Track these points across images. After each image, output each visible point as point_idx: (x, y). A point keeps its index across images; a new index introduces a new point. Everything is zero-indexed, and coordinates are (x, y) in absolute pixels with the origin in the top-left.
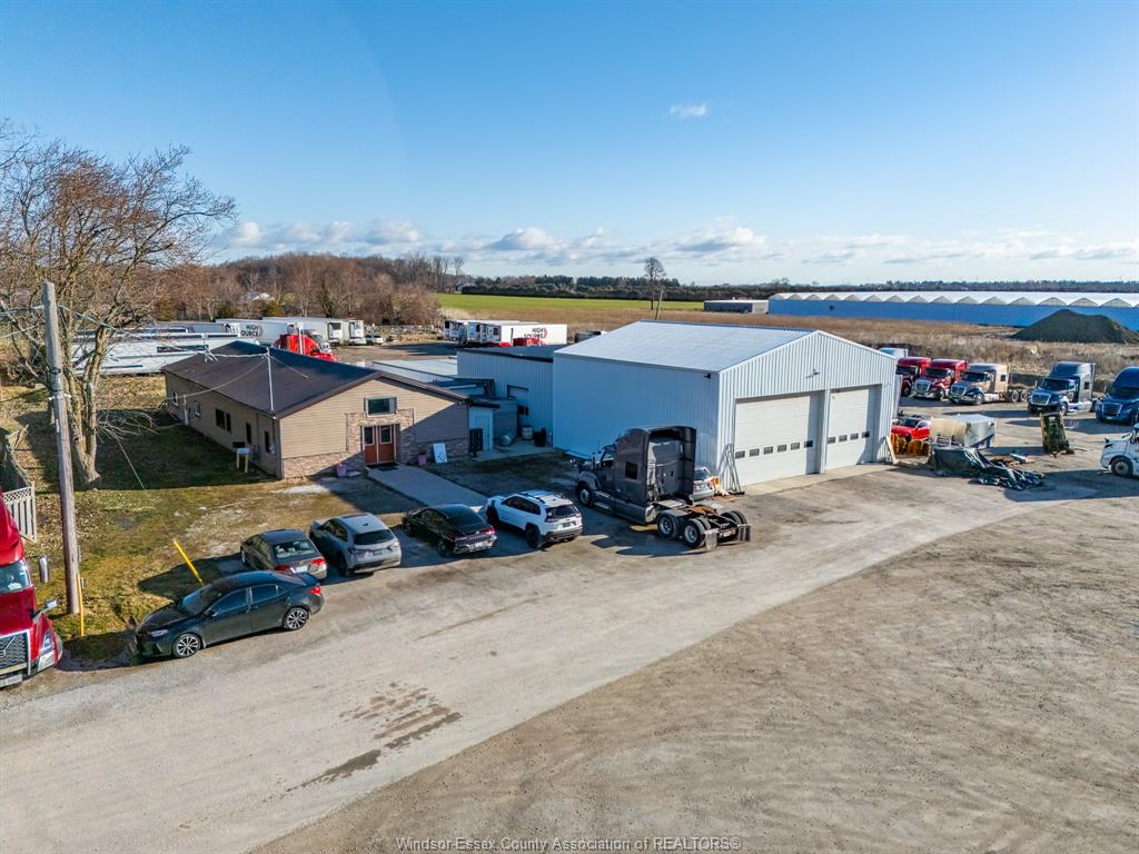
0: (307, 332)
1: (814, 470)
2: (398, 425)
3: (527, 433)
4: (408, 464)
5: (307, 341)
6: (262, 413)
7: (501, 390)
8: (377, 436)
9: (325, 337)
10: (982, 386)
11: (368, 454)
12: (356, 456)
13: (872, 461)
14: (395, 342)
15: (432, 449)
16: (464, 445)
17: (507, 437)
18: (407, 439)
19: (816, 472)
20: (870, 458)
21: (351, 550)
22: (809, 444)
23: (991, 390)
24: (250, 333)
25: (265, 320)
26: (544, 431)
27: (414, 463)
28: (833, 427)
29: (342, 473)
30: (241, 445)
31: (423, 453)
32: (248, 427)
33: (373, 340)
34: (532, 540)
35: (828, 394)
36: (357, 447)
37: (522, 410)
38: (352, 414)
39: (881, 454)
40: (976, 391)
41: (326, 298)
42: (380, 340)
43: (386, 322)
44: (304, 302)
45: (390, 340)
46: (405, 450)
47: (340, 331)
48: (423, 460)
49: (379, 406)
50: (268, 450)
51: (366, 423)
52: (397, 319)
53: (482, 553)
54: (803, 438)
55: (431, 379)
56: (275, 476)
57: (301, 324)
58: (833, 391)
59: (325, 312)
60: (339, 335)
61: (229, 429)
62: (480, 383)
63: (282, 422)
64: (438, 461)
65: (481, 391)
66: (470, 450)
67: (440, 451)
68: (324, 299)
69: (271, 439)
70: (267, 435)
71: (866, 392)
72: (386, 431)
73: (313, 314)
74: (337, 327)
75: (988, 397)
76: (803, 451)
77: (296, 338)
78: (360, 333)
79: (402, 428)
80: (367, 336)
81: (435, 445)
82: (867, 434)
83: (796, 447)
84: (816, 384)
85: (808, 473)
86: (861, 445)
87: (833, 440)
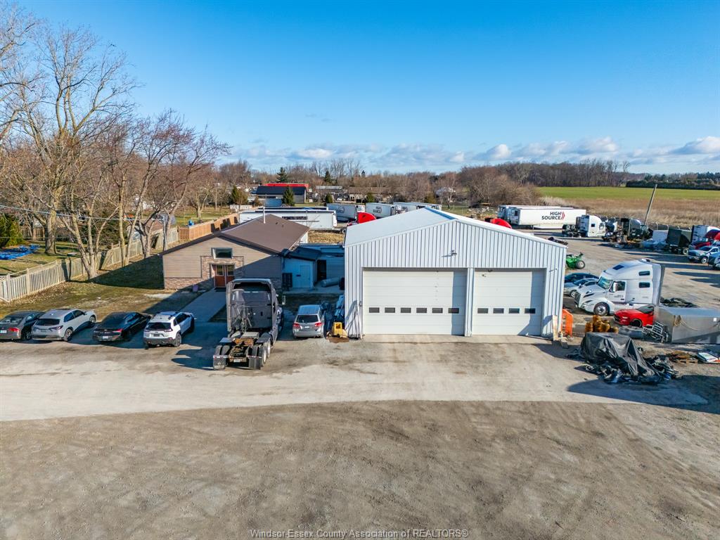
1: (459, 331)
8: (224, 270)
13: (540, 335)
18: (239, 275)
19: (462, 335)
20: (534, 332)
22: (454, 311)
29: (195, 290)
35: (470, 272)
36: (207, 276)
38: (205, 256)
39: (546, 330)
49: (223, 253)
51: (213, 262)
54: (447, 303)
56: (160, 286)
58: (478, 270)
63: (164, 257)
66: (283, 286)
71: (530, 274)
72: (230, 269)
76: (447, 315)
79: (236, 267)
82: (531, 311)
83: (438, 311)
84: (457, 263)
85: (454, 334)
86: (524, 320)
87: (483, 311)
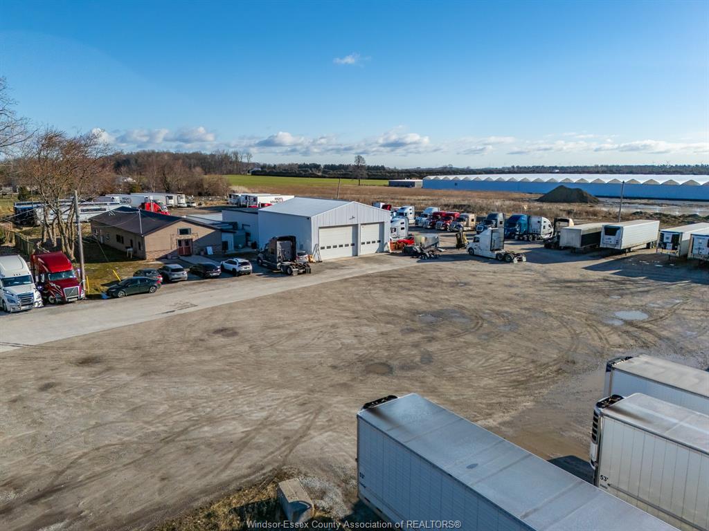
0: (154, 201)
1: (355, 254)
2: (192, 239)
3: (249, 244)
4: (197, 254)
5: (155, 206)
6: (136, 235)
7: (240, 226)
8: (183, 243)
9: (164, 203)
10: (463, 224)
11: (180, 251)
12: (175, 251)
13: (383, 252)
14: (203, 205)
15: (206, 249)
16: (220, 248)
17: (240, 245)
18: (196, 245)
19: (357, 255)
20: (381, 250)
21: (170, 274)
22: (353, 245)
23: (467, 226)
24: (125, 202)
25: (132, 195)
26: (255, 242)
27: (199, 254)
28: (362, 238)
29: (170, 257)
30: (129, 248)
31: (202, 250)
32: (131, 241)
33: (191, 205)
34: (234, 274)
35: (359, 225)
36: (175, 247)
37: (248, 234)
38: (173, 235)
39: (386, 249)
40: (460, 226)
41: (166, 181)
42: (194, 205)
43: (200, 194)
44: (152, 184)
45: (200, 204)
46: (195, 249)
47: (173, 200)
48: (202, 253)
49: (184, 232)
50: (140, 249)
51: (178, 238)
52: (206, 193)
53: (216, 277)
54: (350, 242)
55: (212, 222)
56: (143, 258)
57: (152, 197)
58: (362, 224)
59: (165, 189)
60: (172, 202)
61: (123, 243)
62: (230, 224)
63: (145, 237)
64: (209, 254)
65: (231, 227)
66: (223, 249)
67: (210, 250)
68: (164, 181)
69: (141, 244)
70: (139, 243)
72: (187, 242)
73: (158, 191)
74: (171, 198)
75: (465, 229)
76: (350, 247)
77: (150, 205)
78: (183, 201)
79: (194, 240)
80: (187, 203)
81: (208, 248)
82: (379, 241)
83: (347, 245)
84: (354, 222)
85: (353, 256)
86: (377, 245)
87: (363, 243)
